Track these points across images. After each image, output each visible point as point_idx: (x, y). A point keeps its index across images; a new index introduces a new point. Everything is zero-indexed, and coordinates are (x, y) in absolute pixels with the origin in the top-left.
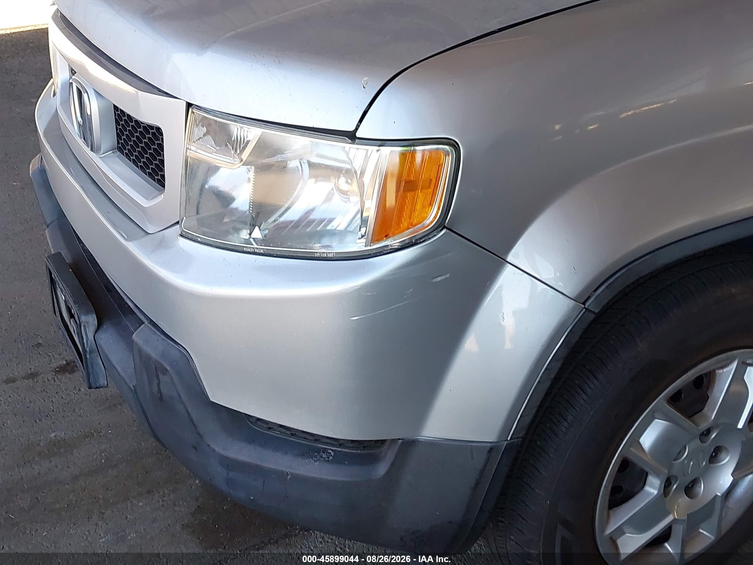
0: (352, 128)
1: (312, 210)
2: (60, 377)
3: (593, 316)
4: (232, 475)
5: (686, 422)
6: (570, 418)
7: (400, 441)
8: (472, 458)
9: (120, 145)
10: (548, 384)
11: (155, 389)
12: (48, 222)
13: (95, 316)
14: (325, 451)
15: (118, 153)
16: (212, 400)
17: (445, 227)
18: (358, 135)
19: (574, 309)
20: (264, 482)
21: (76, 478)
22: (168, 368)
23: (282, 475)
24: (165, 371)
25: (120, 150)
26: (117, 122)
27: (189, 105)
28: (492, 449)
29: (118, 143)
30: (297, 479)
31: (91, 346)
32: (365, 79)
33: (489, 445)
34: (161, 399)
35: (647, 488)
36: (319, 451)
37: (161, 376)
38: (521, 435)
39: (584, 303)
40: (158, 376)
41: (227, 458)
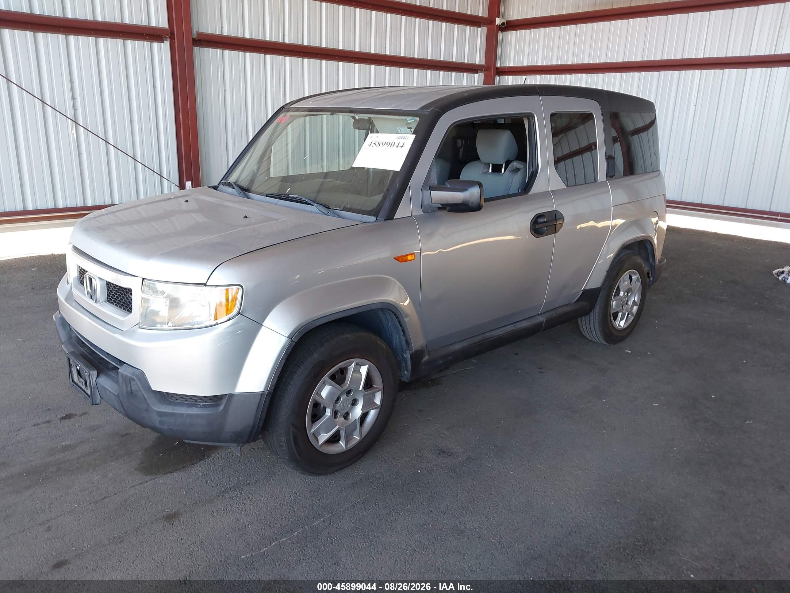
0: (205, 282)
1: (193, 313)
2: (63, 421)
3: (295, 343)
4: (162, 419)
5: (338, 386)
6: (292, 383)
7: (228, 395)
8: (255, 398)
9: (109, 299)
10: (281, 369)
11: (129, 389)
12: (63, 342)
13: (96, 371)
14: (199, 404)
15: (107, 303)
16: (153, 389)
17: (239, 314)
18: (207, 284)
19: (288, 340)
20: (175, 419)
21: (78, 458)
22: (135, 378)
23: (182, 415)
24: (134, 380)
25: (108, 301)
26: (108, 290)
27: (143, 279)
28: (262, 394)
29: (108, 298)
30: (188, 415)
31: (94, 385)
32: (209, 266)
33: (261, 393)
34: (132, 393)
35: (326, 414)
36: (197, 405)
37: (132, 382)
38: (273, 389)
39: (291, 339)
40: (130, 383)
41: (160, 412)
